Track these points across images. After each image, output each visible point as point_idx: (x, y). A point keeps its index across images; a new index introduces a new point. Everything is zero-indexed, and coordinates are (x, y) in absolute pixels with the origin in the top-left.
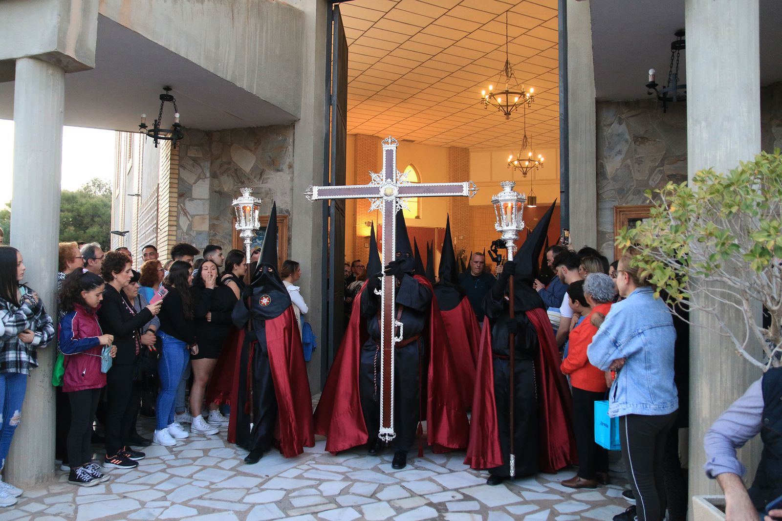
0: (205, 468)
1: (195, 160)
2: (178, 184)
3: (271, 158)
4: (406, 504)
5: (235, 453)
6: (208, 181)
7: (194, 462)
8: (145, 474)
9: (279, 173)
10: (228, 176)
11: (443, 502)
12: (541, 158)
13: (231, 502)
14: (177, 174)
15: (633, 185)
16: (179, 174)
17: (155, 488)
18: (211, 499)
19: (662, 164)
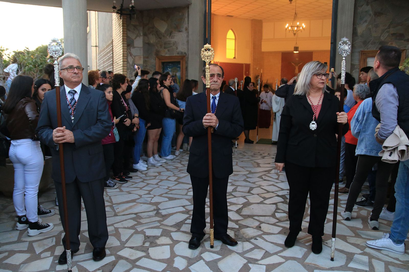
0: (162, 180)
1: (135, 26)
2: (126, 39)
3: (175, 25)
4: (267, 195)
5: (173, 174)
6: (142, 38)
7: (156, 178)
8: (135, 183)
9: (180, 33)
10: (152, 35)
11: (284, 195)
12: (304, 25)
13: (182, 195)
14: (126, 34)
15: (372, 39)
16: (127, 34)
17: (142, 189)
18: (172, 194)
19: (389, 27)
